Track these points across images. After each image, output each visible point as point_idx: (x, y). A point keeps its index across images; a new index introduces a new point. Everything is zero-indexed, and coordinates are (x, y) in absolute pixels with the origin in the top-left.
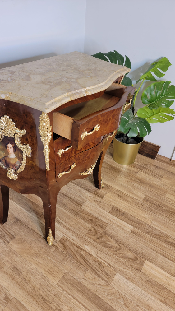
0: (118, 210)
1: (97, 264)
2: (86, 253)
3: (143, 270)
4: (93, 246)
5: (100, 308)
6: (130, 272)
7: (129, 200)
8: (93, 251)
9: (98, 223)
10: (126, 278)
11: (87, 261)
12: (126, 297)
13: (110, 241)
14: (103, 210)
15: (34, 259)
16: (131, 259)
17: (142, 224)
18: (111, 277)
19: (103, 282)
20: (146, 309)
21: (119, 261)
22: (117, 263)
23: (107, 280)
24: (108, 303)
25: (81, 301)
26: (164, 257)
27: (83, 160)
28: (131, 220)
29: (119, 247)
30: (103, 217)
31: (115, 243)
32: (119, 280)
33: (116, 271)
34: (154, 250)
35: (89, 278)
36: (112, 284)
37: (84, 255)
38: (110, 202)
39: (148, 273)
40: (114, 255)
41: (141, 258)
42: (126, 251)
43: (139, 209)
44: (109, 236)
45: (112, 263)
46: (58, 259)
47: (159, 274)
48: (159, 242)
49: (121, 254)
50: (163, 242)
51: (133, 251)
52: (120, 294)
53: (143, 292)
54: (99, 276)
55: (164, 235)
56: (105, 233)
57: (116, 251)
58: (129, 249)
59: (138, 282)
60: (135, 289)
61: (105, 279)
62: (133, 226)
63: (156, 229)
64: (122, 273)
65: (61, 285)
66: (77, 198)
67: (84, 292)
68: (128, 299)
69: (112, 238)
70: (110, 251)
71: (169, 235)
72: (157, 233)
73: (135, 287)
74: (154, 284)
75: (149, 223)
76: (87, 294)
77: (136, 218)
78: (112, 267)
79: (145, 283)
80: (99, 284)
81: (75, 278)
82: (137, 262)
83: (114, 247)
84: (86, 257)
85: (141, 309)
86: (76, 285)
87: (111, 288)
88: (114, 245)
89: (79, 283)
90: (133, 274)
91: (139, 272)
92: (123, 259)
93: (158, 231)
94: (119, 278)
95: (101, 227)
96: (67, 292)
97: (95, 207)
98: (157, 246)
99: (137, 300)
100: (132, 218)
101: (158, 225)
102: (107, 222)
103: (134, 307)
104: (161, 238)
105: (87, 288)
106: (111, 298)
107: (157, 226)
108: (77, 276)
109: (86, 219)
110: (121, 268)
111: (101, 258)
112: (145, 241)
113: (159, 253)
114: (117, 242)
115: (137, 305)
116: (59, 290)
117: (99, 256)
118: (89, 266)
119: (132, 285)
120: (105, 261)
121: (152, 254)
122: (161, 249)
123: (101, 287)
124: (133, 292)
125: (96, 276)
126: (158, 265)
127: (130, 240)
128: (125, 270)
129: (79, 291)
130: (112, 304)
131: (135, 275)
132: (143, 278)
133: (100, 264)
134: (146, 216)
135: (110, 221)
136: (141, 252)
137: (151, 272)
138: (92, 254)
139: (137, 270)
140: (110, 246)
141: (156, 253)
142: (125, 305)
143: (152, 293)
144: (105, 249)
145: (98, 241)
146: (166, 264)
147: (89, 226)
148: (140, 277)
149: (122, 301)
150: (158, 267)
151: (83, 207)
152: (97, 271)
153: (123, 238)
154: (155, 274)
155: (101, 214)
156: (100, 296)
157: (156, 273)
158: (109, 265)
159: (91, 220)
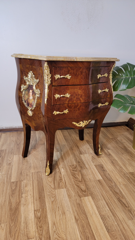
0: (102, 167)
1: (59, 179)
2: (59, 171)
3: (82, 198)
4: (67, 171)
5: (39, 193)
6: (73, 193)
7: (118, 167)
8: (64, 173)
9: (82, 165)
10: (68, 194)
11: (56, 174)
12: (57, 200)
13: (79, 175)
14: (92, 162)
15: (34, 159)
16: (81, 189)
17: (111, 181)
18: (59, 187)
19: (53, 186)
20: (61, 213)
21: (73, 186)
22: (71, 185)
23: (56, 187)
24: (45, 194)
25: (34, 185)
26: (105, 204)
27: (74, 109)
28: (105, 176)
29: (81, 181)
30: (88, 165)
31: (81, 177)
32: (62, 192)
33: (66, 188)
34: (103, 196)
35: (48, 180)
36: (56, 191)
37: (57, 171)
38: (101, 161)
39: (84, 201)
40: (73, 182)
41: (89, 193)
42: (83, 185)
43: (119, 174)
44: (81, 173)
45: (68, 183)
46: (44, 165)
47: (91, 207)
48: (113, 195)
49: (78, 184)
50: (115, 198)
51: (87, 187)
52: (55, 196)
53: (70, 205)
54: (54, 183)
55: (122, 196)
56: (80, 171)
57: (77, 181)
58: (86, 185)
59: (72, 200)
60: (66, 201)
61: (56, 186)
62: (103, 178)
63: (119, 189)
64: (68, 190)
65: (33, 174)
66: (83, 150)
67: (39, 183)
68: (57, 201)
69: (82, 175)
70: (73, 179)
71: (127, 198)
72: (118, 191)
73: (67, 200)
74: (81, 208)
75: (118, 184)
76: (40, 184)
77: (110, 176)
78: (66, 185)
79: (76, 204)
80: (50, 185)
81: (42, 176)
82: (84, 193)
83: (77, 179)
84: (57, 173)
85: (58, 210)
86: (40, 178)
87: (54, 191)
88: (79, 178)
89: (41, 178)
90: (74, 195)
91: (79, 197)
92: (76, 186)
93: (120, 191)
94: (64, 191)
95: (81, 167)
96: (32, 177)
97: (88, 159)
98: (108, 196)
99: (62, 205)
100: (107, 175)
101: (124, 189)
102: (87, 168)
103: (56, 206)
104: (117, 195)
105: (43, 183)
106: (49, 194)
107: (122, 189)
108: (44, 176)
109: (77, 160)
110: (70, 189)
111: (64, 178)
112: (102, 189)
113: (105, 200)
114: (83, 178)
115: (58, 207)
116: (30, 175)
117: (65, 177)
118: (55, 177)
119: (67, 198)
120: (65, 180)
121: (99, 197)
122: (109, 199)
123: (50, 187)
124: (64, 201)
125: (52, 182)
126: (96, 204)
127: (92, 183)
128: (71, 190)
129: (38, 181)
130: (46, 196)
131: (74, 196)
132: (78, 201)
133: (61, 179)
134: (120, 180)
135: (90, 168)
136: (92, 191)
137: (87, 202)
138: (62, 174)
139: (79, 196)
140: (76, 177)
141: (103, 198)
142: (52, 202)
143: (75, 210)
144: (71, 177)
145: (72, 171)
146: (103, 207)
147: (75, 163)
148: (77, 199)
149: (52, 199)
150: (95, 204)
151: (82, 156)
152: (56, 181)
153: (89, 179)
154: (88, 205)
155: (89, 163)
156: (45, 190)
157: (90, 205)
158: (65, 183)
159: (79, 162)
